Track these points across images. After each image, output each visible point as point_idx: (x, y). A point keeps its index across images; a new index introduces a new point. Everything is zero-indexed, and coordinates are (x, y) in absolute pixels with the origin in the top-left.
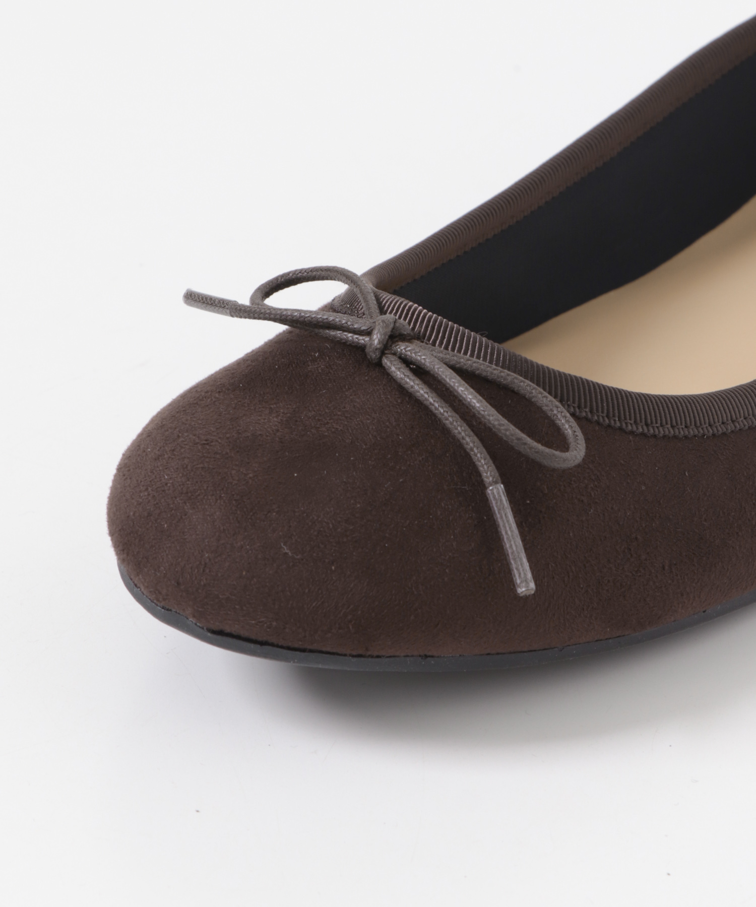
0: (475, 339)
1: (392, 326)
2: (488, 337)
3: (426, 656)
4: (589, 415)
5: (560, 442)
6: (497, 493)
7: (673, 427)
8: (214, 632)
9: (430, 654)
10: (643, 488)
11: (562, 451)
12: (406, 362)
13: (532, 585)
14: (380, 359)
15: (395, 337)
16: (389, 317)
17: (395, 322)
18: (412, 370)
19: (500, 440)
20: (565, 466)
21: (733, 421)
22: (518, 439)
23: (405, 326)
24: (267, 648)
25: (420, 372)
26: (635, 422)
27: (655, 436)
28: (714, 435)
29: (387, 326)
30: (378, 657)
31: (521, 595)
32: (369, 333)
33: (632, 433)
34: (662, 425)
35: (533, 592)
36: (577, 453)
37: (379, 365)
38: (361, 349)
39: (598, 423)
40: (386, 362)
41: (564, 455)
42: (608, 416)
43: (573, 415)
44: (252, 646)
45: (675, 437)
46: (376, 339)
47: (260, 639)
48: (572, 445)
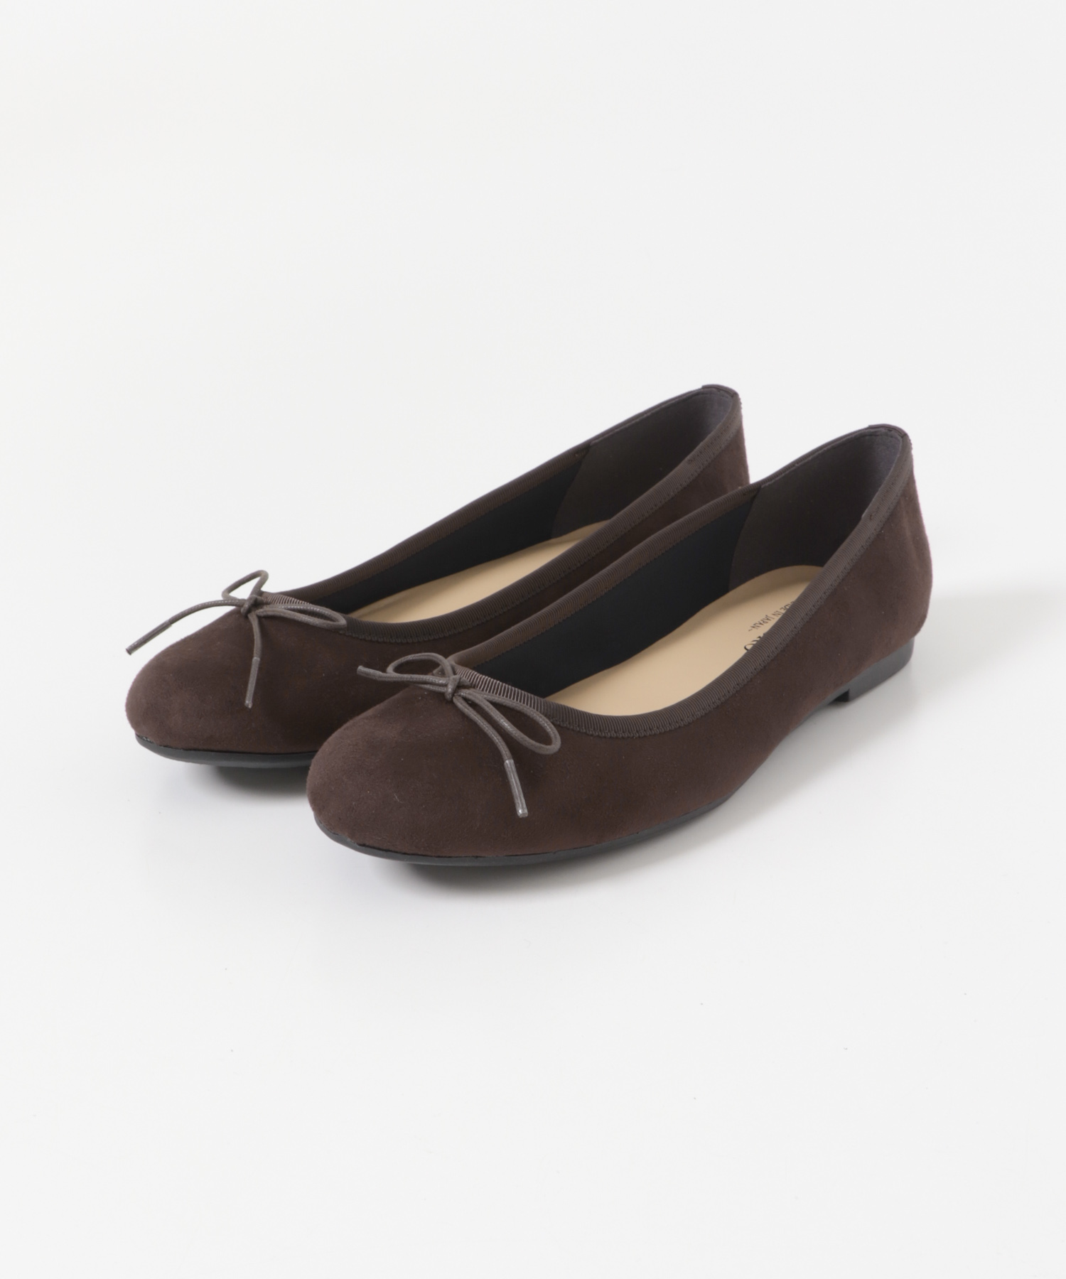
0: (515, 691)
1: (458, 681)
2: (512, 686)
3: (477, 857)
4: (568, 726)
5: (546, 740)
6: (509, 763)
7: (615, 732)
8: (360, 845)
9: (478, 855)
10: (598, 765)
11: (546, 745)
12: (466, 699)
13: (526, 811)
14: (452, 698)
15: (460, 686)
16: (457, 677)
17: (460, 679)
18: (468, 704)
19: (512, 738)
20: (548, 753)
21: (650, 730)
22: (522, 738)
23: (466, 680)
24: (390, 853)
25: (473, 705)
26: (594, 729)
27: (605, 737)
28: (639, 737)
29: (456, 681)
30: (449, 857)
31: (521, 817)
32: (446, 685)
33: (592, 735)
34: (609, 731)
35: (527, 815)
36: (556, 745)
37: (451, 702)
38: (442, 695)
39: (573, 730)
40: (455, 700)
41: (548, 747)
42: (579, 726)
43: (553, 723)
44: (381, 852)
45: (617, 738)
46: (450, 689)
47: (384, 848)
48: (553, 740)
